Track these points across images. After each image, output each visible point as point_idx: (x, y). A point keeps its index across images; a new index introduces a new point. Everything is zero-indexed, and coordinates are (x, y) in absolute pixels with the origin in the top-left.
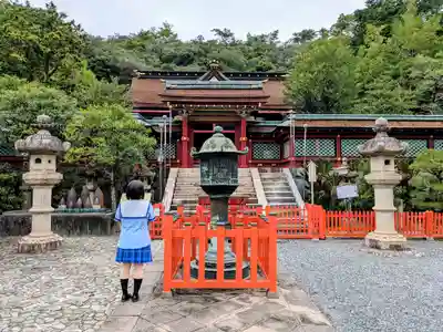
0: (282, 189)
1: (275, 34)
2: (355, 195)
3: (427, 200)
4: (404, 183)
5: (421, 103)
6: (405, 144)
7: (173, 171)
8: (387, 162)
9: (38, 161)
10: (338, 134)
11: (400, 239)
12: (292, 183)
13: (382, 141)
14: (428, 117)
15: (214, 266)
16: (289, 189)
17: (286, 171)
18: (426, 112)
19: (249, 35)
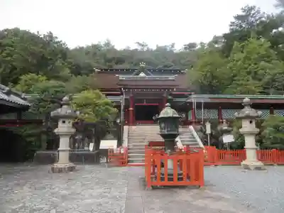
0: (190, 138)
1: (173, 46)
2: (233, 140)
3: (273, 143)
4: (259, 133)
5: (265, 88)
6: (260, 113)
7: (126, 128)
8: (251, 122)
9: (64, 122)
10: (219, 107)
11: (260, 164)
12: (195, 134)
13: (248, 111)
14: (269, 97)
15: (172, 175)
16: (194, 138)
17: (191, 127)
18: (268, 94)
19: (157, 46)
